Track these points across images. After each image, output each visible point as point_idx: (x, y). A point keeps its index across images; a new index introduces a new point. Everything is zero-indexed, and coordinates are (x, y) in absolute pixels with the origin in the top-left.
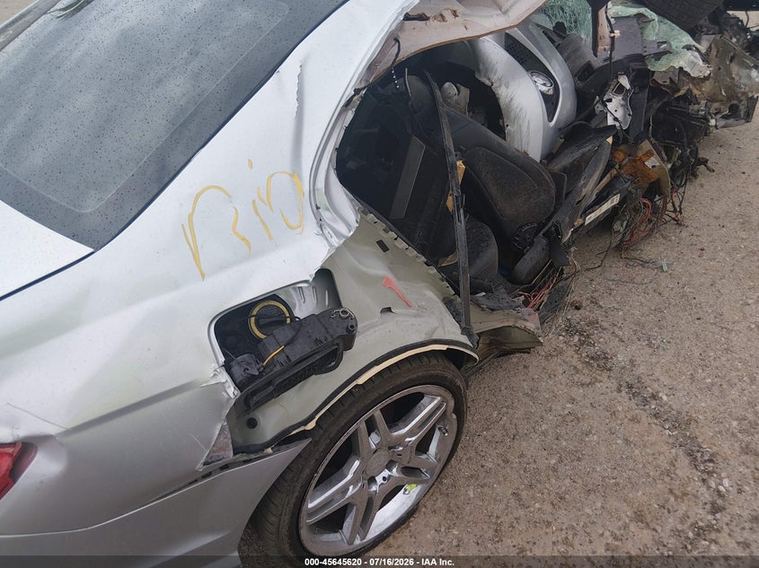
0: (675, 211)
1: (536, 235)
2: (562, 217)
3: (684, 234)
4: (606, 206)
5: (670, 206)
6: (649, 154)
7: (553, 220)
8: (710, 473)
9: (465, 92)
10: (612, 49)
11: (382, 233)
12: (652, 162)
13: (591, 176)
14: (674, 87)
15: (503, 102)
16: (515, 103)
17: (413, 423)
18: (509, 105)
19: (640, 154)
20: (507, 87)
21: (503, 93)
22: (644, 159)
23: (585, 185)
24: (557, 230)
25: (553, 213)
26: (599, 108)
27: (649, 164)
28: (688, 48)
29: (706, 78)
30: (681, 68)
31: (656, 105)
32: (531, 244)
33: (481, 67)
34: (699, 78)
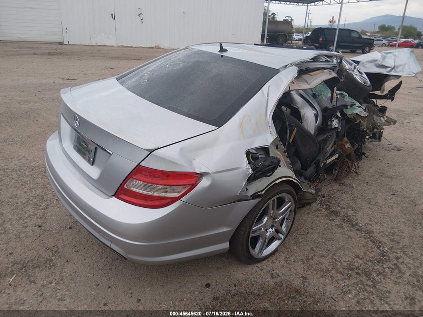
0: (355, 168)
1: (312, 162)
2: (320, 158)
3: (360, 177)
4: (334, 158)
5: (354, 167)
6: (347, 143)
7: (317, 158)
8: (380, 246)
9: (289, 110)
10: (337, 101)
11: (278, 142)
12: (348, 146)
13: (330, 144)
14: (355, 120)
15: (302, 114)
16: (306, 115)
17: (283, 210)
18: (304, 115)
19: (344, 142)
20: (303, 109)
21: (302, 112)
22: (345, 144)
23: (328, 147)
24: (318, 162)
25: (318, 156)
26: (329, 123)
27: (346, 146)
28: (359, 107)
29: (366, 117)
30: (357, 113)
31: (348, 126)
32: (310, 166)
33: (294, 102)
34: (363, 117)
